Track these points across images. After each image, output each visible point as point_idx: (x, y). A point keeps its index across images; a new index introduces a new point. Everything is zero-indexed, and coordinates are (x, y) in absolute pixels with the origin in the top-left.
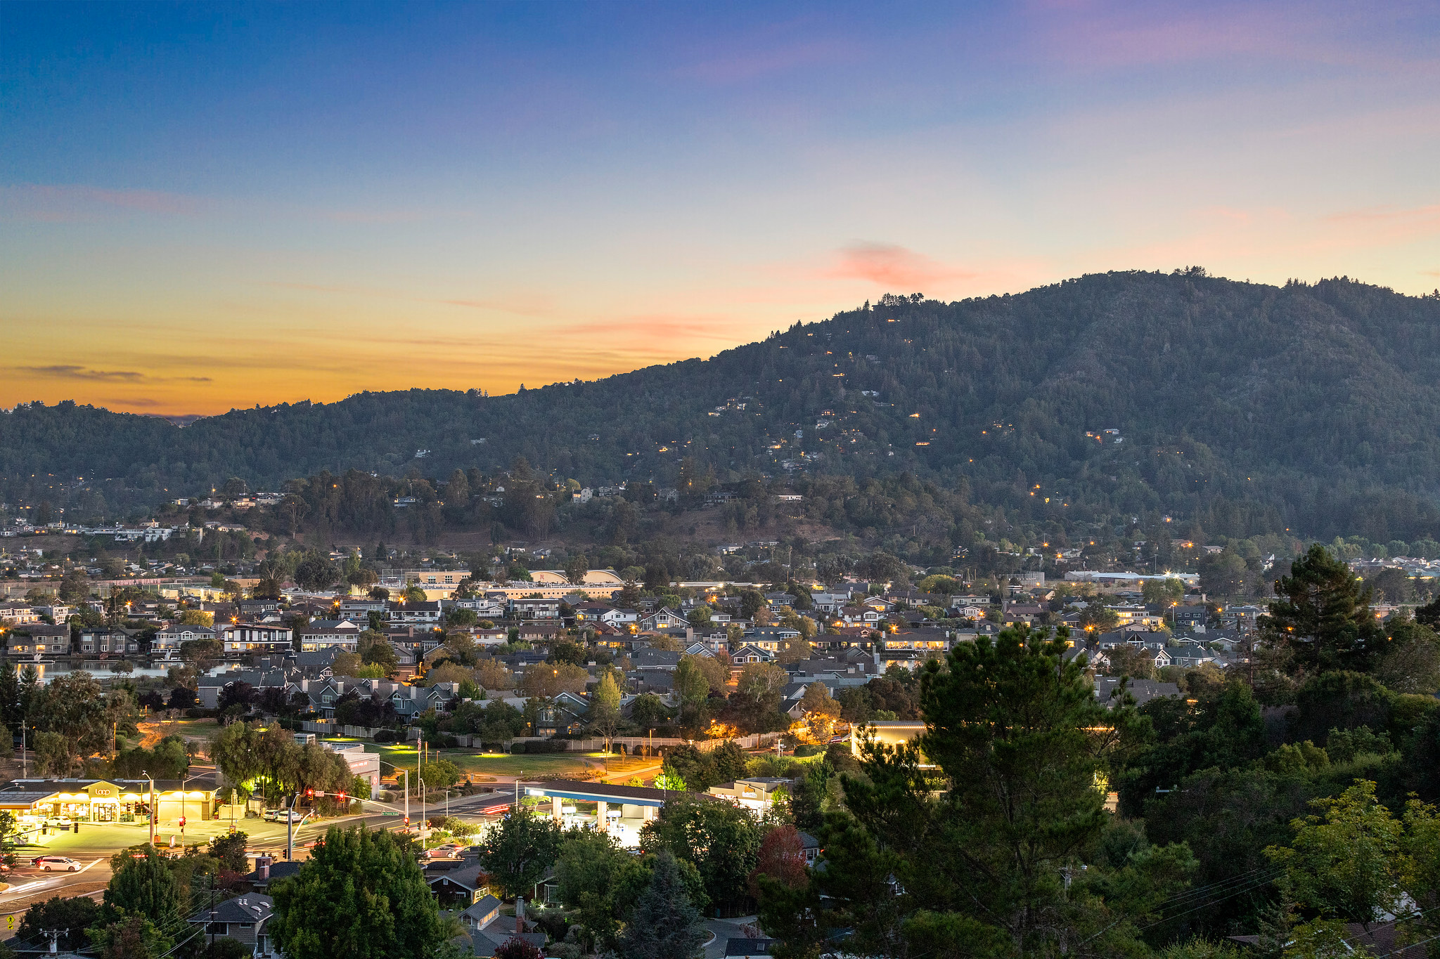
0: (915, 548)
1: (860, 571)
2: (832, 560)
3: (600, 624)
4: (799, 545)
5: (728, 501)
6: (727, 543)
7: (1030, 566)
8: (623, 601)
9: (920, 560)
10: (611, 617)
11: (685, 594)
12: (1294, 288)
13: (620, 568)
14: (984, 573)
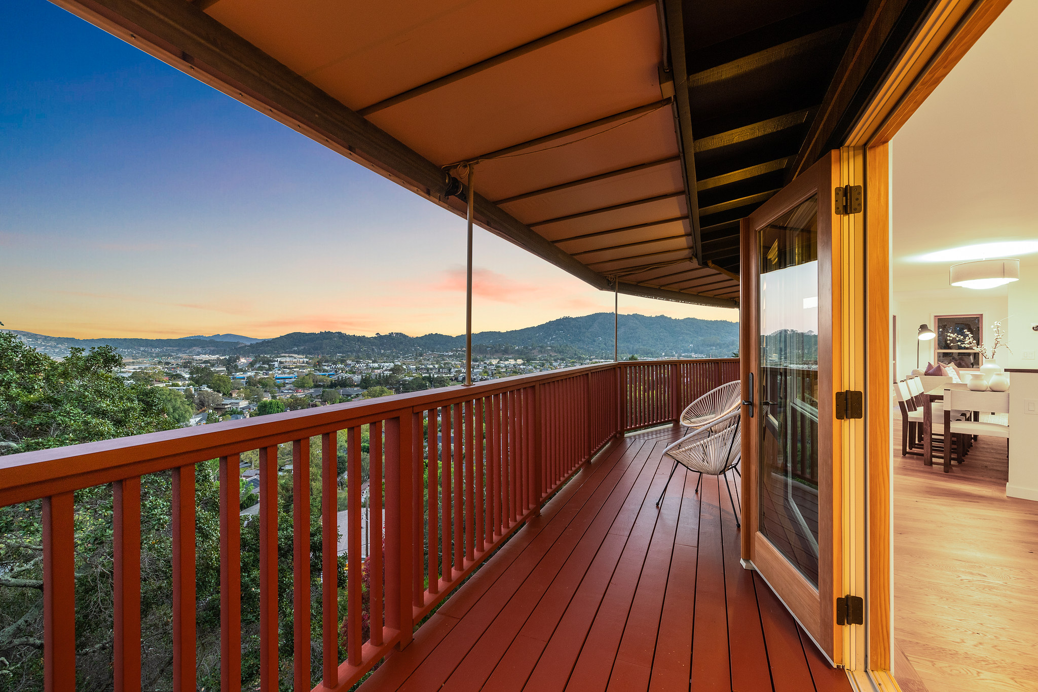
0: (569, 356)
1: (560, 359)
2: (556, 358)
3: (520, 368)
4: (550, 355)
5: (539, 348)
6: (539, 355)
7: (587, 359)
8: (524, 364)
9: (570, 358)
10: (521, 367)
11: (533, 363)
12: (628, 315)
13: (523, 359)
14: (580, 360)
